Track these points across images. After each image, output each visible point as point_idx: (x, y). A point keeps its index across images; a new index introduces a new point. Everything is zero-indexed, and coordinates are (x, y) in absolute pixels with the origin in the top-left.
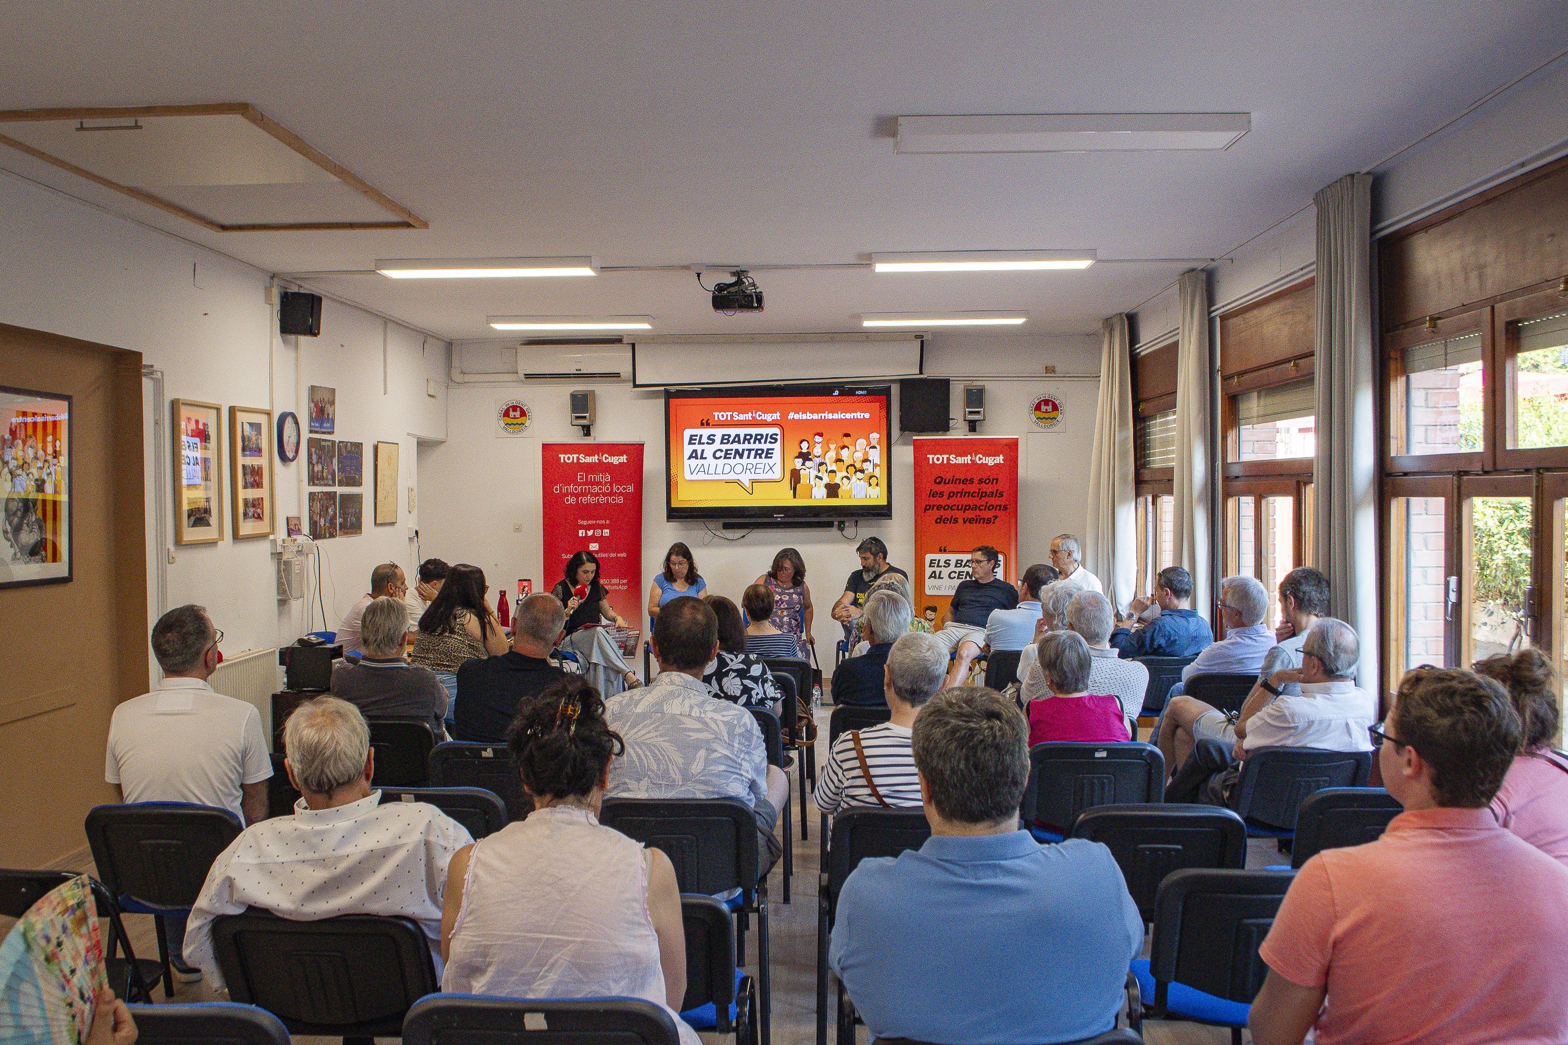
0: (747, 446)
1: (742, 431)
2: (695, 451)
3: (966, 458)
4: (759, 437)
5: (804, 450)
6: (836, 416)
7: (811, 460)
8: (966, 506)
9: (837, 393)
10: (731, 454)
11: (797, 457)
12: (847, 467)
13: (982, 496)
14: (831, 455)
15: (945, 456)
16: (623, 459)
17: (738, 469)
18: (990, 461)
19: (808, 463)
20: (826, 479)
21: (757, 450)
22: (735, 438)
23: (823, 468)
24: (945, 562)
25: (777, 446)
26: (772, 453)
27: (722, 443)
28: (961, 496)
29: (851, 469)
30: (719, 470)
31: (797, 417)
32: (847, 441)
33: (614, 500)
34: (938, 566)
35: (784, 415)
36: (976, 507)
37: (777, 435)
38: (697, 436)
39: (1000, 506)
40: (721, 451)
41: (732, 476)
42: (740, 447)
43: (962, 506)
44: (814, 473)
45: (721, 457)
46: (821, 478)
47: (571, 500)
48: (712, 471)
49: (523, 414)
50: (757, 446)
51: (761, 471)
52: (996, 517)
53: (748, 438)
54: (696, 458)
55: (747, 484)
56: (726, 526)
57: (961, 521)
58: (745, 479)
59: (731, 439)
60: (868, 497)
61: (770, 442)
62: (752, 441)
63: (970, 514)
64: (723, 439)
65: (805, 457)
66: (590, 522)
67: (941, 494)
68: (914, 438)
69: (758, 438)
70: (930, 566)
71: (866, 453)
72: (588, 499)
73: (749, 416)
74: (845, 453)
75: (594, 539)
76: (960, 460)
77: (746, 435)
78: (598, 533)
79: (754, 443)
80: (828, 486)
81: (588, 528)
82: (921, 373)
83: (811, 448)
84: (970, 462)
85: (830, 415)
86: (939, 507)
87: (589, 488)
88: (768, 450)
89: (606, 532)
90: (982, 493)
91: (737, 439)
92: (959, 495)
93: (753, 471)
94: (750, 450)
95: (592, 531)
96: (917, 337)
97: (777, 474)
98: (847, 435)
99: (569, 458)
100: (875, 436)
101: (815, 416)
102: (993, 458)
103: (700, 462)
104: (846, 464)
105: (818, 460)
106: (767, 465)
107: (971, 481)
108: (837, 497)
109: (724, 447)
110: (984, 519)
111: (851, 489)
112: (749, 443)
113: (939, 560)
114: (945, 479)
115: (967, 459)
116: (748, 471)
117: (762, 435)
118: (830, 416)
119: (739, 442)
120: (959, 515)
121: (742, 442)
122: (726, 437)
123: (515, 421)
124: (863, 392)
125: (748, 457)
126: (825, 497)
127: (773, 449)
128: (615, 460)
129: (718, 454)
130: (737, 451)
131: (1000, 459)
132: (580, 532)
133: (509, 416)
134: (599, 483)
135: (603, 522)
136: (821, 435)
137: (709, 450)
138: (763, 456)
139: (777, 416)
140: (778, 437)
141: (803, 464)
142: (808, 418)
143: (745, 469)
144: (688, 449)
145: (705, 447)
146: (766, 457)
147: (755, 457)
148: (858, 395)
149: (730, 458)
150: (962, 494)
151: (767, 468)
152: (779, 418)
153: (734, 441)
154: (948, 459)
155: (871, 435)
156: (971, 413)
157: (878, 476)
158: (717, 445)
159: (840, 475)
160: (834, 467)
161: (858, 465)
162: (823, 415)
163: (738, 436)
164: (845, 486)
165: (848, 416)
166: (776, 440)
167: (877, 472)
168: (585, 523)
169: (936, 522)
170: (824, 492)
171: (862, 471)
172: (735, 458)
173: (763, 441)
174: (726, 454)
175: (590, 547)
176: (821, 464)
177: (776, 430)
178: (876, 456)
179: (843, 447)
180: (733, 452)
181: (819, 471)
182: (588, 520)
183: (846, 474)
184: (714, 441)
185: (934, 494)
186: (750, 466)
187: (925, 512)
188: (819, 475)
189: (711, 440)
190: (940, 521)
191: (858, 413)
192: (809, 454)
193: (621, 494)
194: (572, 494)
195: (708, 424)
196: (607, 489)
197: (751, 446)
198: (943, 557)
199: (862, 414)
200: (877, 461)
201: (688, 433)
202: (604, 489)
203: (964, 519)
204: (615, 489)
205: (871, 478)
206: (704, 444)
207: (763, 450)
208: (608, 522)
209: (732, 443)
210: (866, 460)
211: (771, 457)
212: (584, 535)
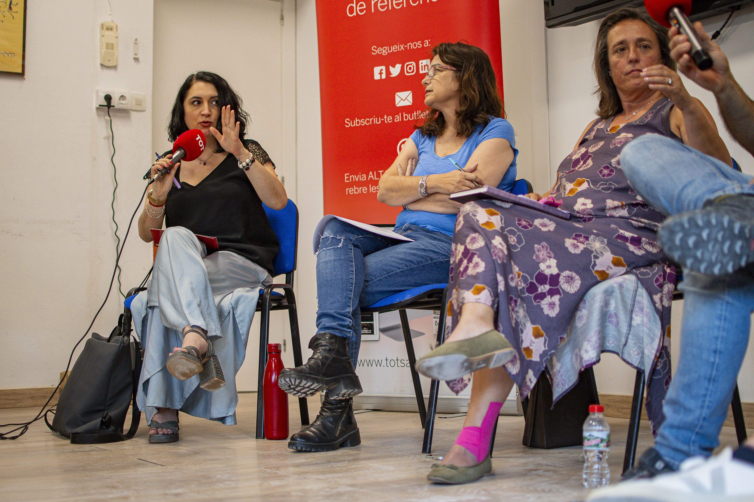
47: (357, 10)
66: (394, 48)
75: (402, 82)
81: (389, 61)
132: (377, 70)
135: (419, 44)
168: (384, 51)
175: (397, 99)
182: (390, 45)
208: (427, 43)
212: (384, 76)
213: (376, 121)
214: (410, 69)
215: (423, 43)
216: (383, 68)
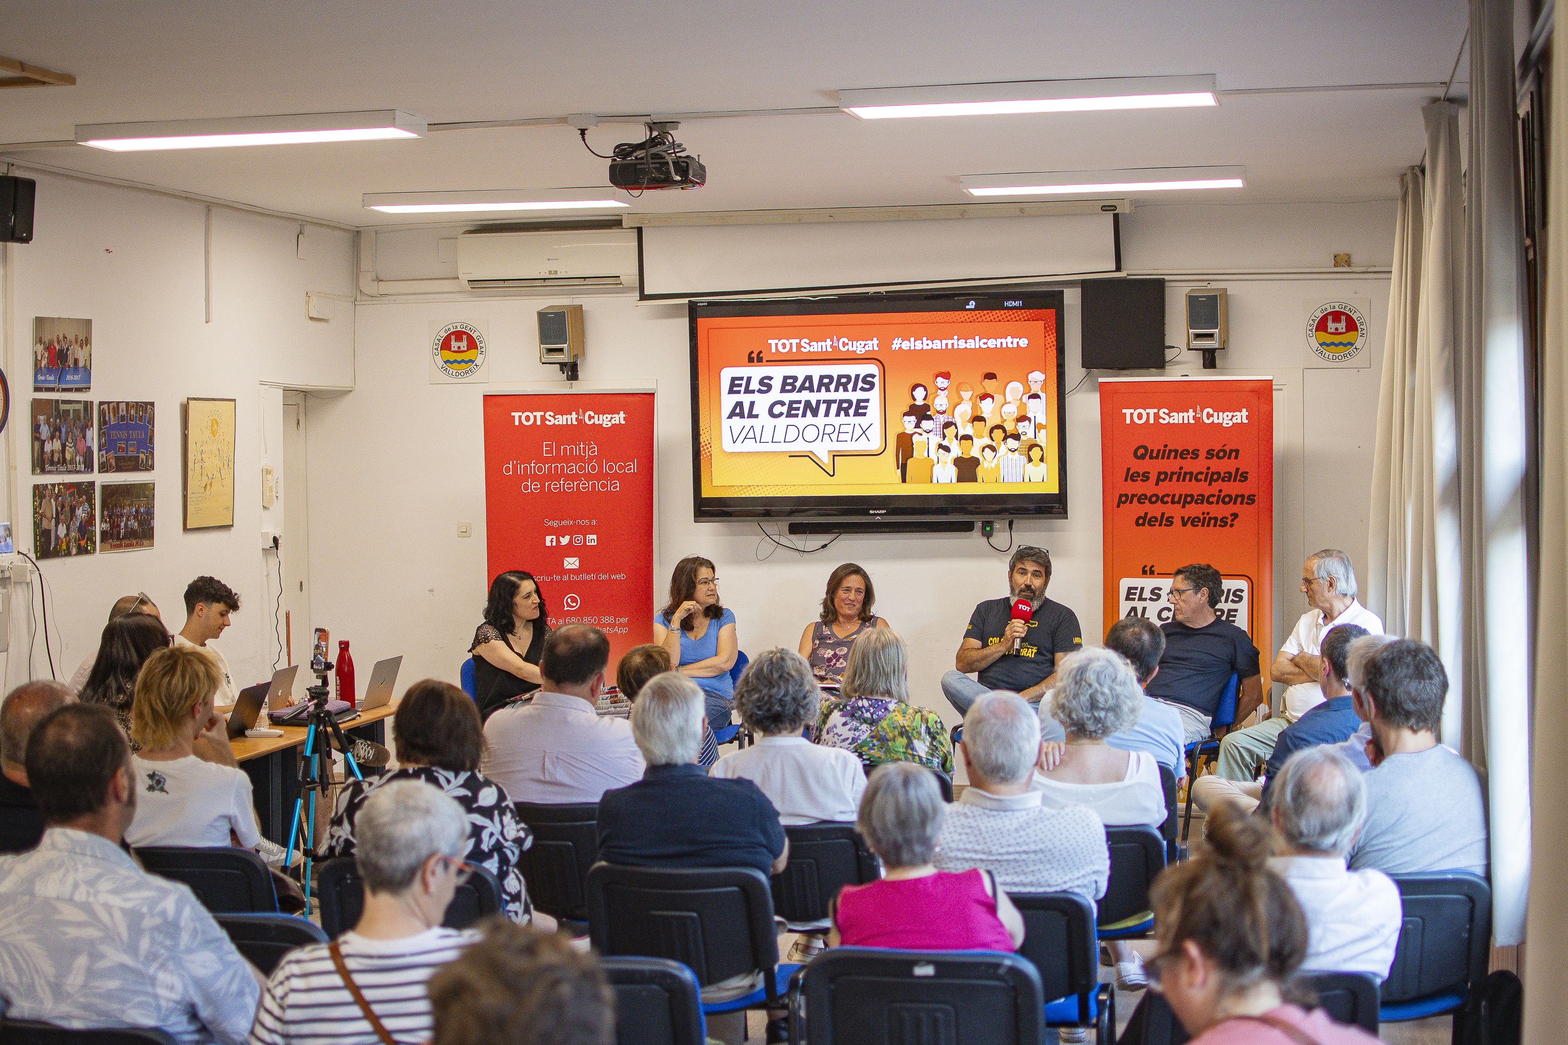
0: (823, 395)
1: (817, 371)
2: (739, 404)
3: (1185, 414)
4: (844, 380)
5: (920, 402)
6: (971, 344)
7: (930, 418)
8: (1186, 496)
9: (972, 305)
10: (798, 409)
11: (905, 415)
12: (991, 431)
13: (1212, 480)
14: (964, 411)
15: (1152, 411)
16: (620, 418)
17: (811, 433)
18: (1225, 419)
19: (926, 424)
20: (956, 450)
21: (842, 402)
22: (804, 382)
23: (950, 431)
24: (1152, 592)
25: (874, 396)
26: (866, 408)
27: (783, 390)
28: (1178, 480)
29: (998, 434)
30: (779, 437)
31: (906, 345)
32: (990, 386)
33: (604, 486)
34: (1141, 599)
35: (885, 344)
36: (1202, 499)
37: (873, 376)
38: (742, 379)
39: (1242, 496)
40: (782, 403)
41: (800, 446)
42: (813, 397)
43: (1181, 496)
44: (935, 440)
45: (781, 414)
46: (947, 449)
47: (532, 487)
48: (767, 437)
49: (472, 344)
50: (841, 395)
51: (848, 437)
52: (1235, 516)
53: (825, 383)
54: (741, 415)
55: (825, 459)
56: (795, 529)
57: (1177, 522)
58: (822, 450)
59: (798, 384)
60: (1027, 480)
61: (862, 389)
62: (832, 387)
63: (1194, 510)
64: (785, 383)
65: (921, 413)
66: (565, 522)
67: (1146, 477)
68: (1101, 380)
69: (843, 382)
70: (1127, 599)
71: (1023, 406)
72: (563, 485)
73: (827, 345)
74: (987, 407)
75: (570, 550)
76: (1177, 418)
77: (822, 378)
78: (578, 539)
79: (837, 390)
80: (958, 462)
81: (560, 532)
82: (1118, 269)
83: (930, 398)
84: (1192, 421)
85: (962, 342)
86: (1142, 499)
87: (562, 467)
88: (859, 401)
89: (592, 539)
90: (1213, 473)
91: (808, 384)
92: (1175, 477)
93: (834, 436)
94: (829, 403)
95: (567, 538)
96: (1105, 208)
97: (874, 443)
98: (990, 376)
99: (528, 419)
100: (1037, 377)
101: (937, 345)
102: (1230, 414)
103: (748, 422)
104: (990, 423)
105: (942, 419)
106: (857, 427)
107: (1195, 454)
108: (975, 480)
109: (787, 398)
110: (1216, 519)
111: (998, 466)
112: (828, 390)
113: (1142, 589)
114: (1152, 451)
115: (1188, 417)
116: (826, 437)
117: (848, 377)
118: (962, 344)
119: (811, 389)
120: (1175, 511)
121: (815, 388)
122: (789, 381)
123: (459, 357)
124: (1017, 304)
125: (827, 414)
126: (954, 480)
127: (867, 401)
128: (605, 421)
129: (777, 409)
130: (808, 404)
131: (1242, 416)
132: (548, 538)
133: (450, 349)
134: (579, 459)
135: (587, 522)
136: (946, 376)
137: (762, 402)
138: (851, 411)
139: (873, 345)
140: (876, 381)
141: (917, 426)
142: (925, 347)
143: (822, 435)
144: (728, 402)
145: (756, 397)
146: (856, 414)
147: (838, 415)
148: (1008, 308)
149: (797, 416)
150: (1182, 476)
151: (858, 432)
152: (876, 348)
153: (802, 388)
154: (1157, 416)
155: (1031, 376)
156: (1198, 336)
157: (1043, 445)
158: (775, 394)
159: (979, 443)
160: (968, 430)
161: (1010, 427)
162: (950, 342)
163: (809, 378)
164: (988, 462)
165: (992, 343)
166: (872, 385)
167: (1042, 439)
168: (555, 524)
169: (1137, 524)
170: (953, 471)
171: (1017, 437)
172: (804, 415)
173: (850, 387)
174: (790, 408)
175: (566, 563)
176: (947, 425)
177: (873, 369)
178: (1040, 410)
179: (983, 397)
180: (802, 406)
181: (944, 437)
182: (561, 519)
183: (989, 442)
184: (769, 387)
185: (1131, 476)
186: (829, 429)
187: (1118, 506)
188: (945, 443)
189: (766, 385)
190: (1142, 521)
191: (1009, 337)
192: (926, 407)
193: (615, 476)
194: (534, 478)
195: (760, 360)
196: (593, 468)
197: (831, 396)
198: (1148, 583)
199: (1015, 340)
200: (1041, 419)
201: (727, 375)
202: (588, 468)
203: (1183, 518)
204: (606, 468)
205: (1031, 447)
206: (753, 392)
207: (850, 402)
208: (594, 522)
209: (799, 391)
210: (1023, 418)
211: (864, 414)
212: (554, 544)
213: (546, 578)
214: (578, 540)
215: (590, 522)
216: (554, 537)
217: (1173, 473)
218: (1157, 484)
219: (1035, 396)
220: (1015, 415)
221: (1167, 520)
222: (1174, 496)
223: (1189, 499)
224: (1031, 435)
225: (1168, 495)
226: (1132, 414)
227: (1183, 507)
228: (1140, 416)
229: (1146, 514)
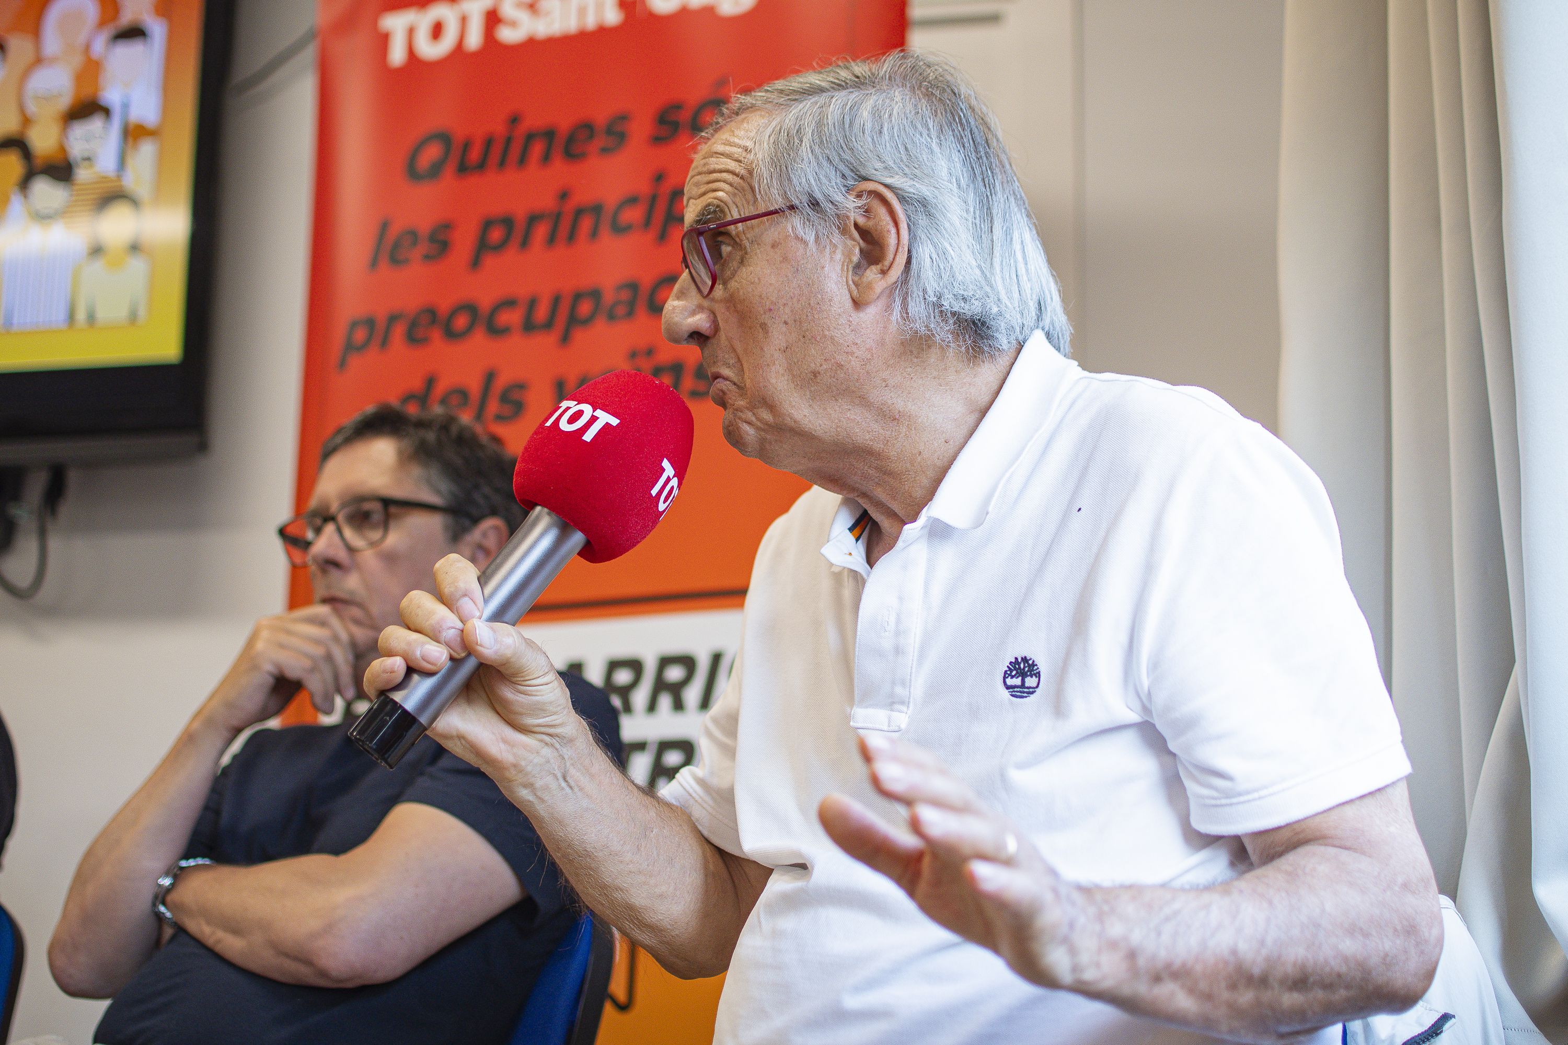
15: (478, 7)
28: (550, 241)
67: (439, 242)
71: (90, 67)
76: (561, 15)
84: (611, 17)
92: (540, 230)
107: (615, 133)
114: (468, 144)
150: (566, 220)
154: (492, 20)
161: (45, 140)
171: (64, 172)
203: (561, 382)
217: (533, 219)
218: (476, 263)
219: (135, 33)
220: (65, 102)
221: (505, 398)
222: (532, 303)
223: (585, 308)
224: (106, 161)
225: (509, 303)
226: (411, 32)
227: (565, 339)
228: (437, 31)
229: (430, 382)
